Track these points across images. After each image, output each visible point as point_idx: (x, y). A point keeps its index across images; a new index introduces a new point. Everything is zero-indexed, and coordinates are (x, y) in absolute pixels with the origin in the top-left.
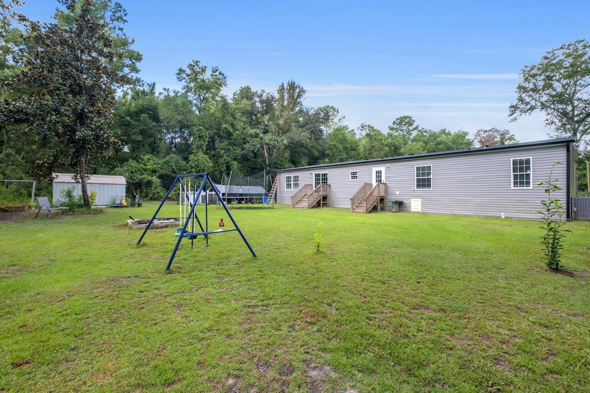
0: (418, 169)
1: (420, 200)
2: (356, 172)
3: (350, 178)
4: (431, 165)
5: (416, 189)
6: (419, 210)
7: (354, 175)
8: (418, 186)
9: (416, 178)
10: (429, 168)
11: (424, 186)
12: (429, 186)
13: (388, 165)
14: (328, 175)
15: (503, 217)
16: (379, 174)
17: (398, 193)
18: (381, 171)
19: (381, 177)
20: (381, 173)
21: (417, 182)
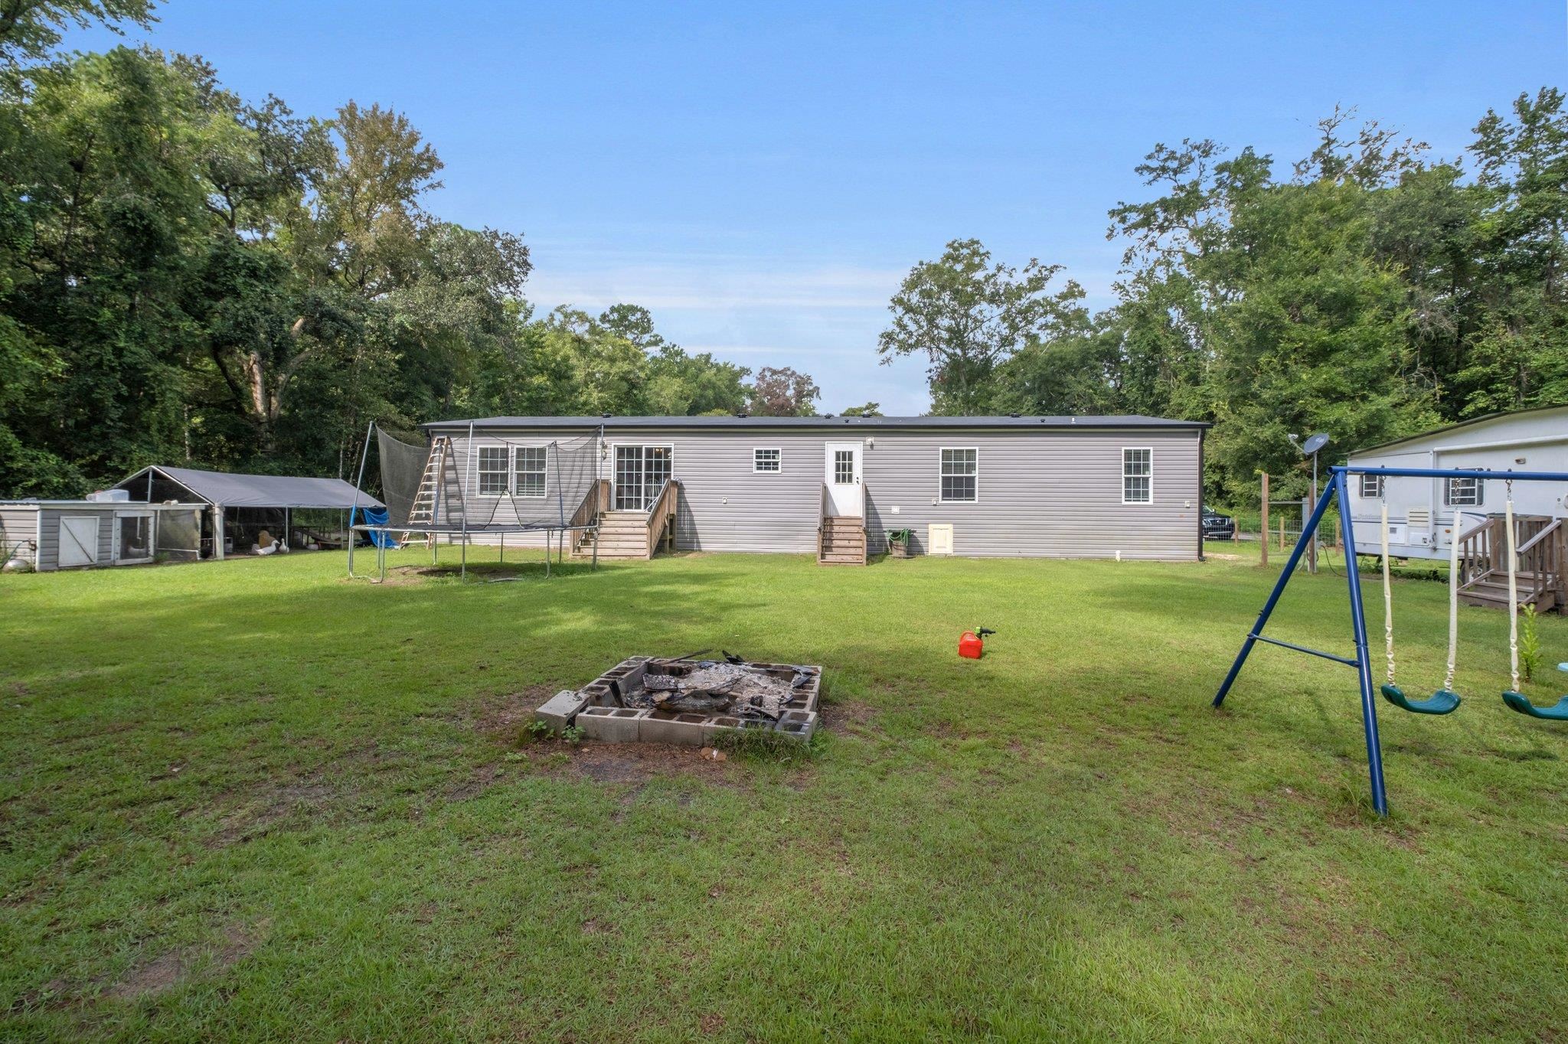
0: (946, 454)
1: (950, 526)
2: (777, 452)
3: (754, 465)
4: (977, 448)
5: (940, 502)
6: (949, 550)
7: (767, 461)
8: (946, 494)
9: (941, 475)
10: (971, 454)
11: (958, 495)
12: (970, 494)
13: (870, 440)
14: (672, 454)
15: (1118, 558)
16: (844, 459)
17: (895, 510)
18: (850, 454)
19: (850, 469)
20: (850, 459)
21: (943, 486)
